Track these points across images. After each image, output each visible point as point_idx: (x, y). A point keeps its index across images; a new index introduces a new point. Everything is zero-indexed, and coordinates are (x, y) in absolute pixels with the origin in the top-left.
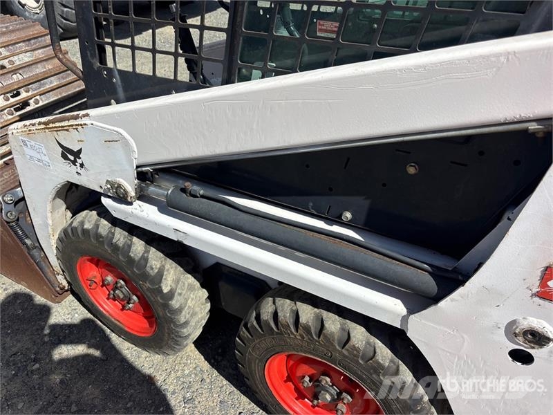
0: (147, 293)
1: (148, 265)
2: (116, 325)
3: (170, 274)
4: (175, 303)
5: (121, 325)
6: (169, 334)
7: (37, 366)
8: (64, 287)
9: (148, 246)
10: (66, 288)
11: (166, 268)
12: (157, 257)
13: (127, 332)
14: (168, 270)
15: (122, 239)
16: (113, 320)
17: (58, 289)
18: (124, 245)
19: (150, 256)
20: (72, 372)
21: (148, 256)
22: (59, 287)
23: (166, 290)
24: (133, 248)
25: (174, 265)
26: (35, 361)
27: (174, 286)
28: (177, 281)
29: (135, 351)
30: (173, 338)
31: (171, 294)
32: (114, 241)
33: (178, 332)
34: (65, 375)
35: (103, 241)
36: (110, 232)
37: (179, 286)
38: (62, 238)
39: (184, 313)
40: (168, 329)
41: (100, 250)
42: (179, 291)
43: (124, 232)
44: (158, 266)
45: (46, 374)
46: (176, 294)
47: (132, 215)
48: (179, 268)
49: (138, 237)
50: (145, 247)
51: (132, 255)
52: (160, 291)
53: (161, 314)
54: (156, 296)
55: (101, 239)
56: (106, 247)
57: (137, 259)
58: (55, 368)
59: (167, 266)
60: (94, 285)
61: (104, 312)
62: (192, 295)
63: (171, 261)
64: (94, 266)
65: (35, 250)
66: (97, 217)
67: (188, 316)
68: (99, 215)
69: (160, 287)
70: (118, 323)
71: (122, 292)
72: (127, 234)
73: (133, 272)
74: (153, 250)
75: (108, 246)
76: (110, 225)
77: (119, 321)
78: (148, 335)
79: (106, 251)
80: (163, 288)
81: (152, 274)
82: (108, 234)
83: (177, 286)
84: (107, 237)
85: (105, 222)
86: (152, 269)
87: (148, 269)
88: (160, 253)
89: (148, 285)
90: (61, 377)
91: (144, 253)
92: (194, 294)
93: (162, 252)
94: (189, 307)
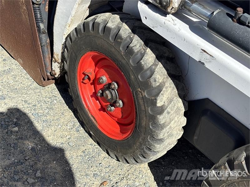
0: (140, 101)
1: (153, 77)
2: (90, 120)
3: (167, 91)
4: (162, 119)
5: (95, 122)
6: (141, 144)
7: (16, 129)
8: (56, 74)
9: (157, 61)
10: (56, 76)
11: (166, 85)
12: (162, 72)
13: (98, 129)
14: (167, 88)
15: (138, 46)
16: (90, 115)
17: (49, 74)
18: (138, 52)
19: (156, 69)
20: (43, 145)
21: (155, 69)
22: (50, 73)
23: (159, 104)
24: (145, 58)
25: (173, 85)
26: (16, 124)
27: (166, 104)
28: (170, 101)
29: (97, 148)
30: (143, 149)
31: (161, 110)
32: (131, 45)
33: (150, 145)
34: (37, 145)
35: (121, 43)
36: (129, 36)
37: (170, 106)
38: (80, 29)
39: (164, 130)
40: (144, 139)
41: (113, 50)
42: (168, 109)
43: (141, 41)
44: (160, 81)
45: (22, 138)
46: (166, 112)
47: (163, 25)
48: (176, 90)
49: (152, 50)
50: (155, 61)
51: (143, 63)
52: (154, 103)
53: (144, 124)
54: (148, 107)
55: (119, 40)
56: (121, 49)
57: (145, 67)
58: (30, 137)
59: (167, 84)
60: (86, 80)
61: (85, 106)
62: (176, 118)
63: (171, 81)
64: (93, 64)
65: (44, 35)
66: (119, 20)
67: (166, 135)
68: (121, 19)
69: (156, 99)
70: (93, 120)
71: (111, 93)
72: (143, 43)
73: (137, 78)
74: (160, 65)
75: (123, 48)
76: (130, 31)
77: (94, 119)
78: (117, 139)
79: (119, 52)
80: (158, 101)
81: (154, 86)
82: (127, 37)
83: (168, 105)
84: (126, 40)
85: (127, 27)
86: (155, 81)
87: (152, 80)
88: (165, 70)
89: (145, 94)
90: (33, 145)
91: (152, 65)
92: (178, 118)
93: (167, 70)
94: (171, 127)
